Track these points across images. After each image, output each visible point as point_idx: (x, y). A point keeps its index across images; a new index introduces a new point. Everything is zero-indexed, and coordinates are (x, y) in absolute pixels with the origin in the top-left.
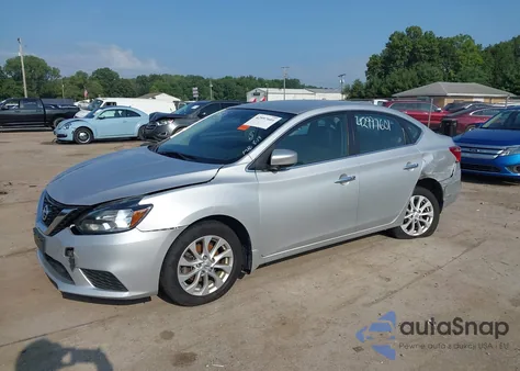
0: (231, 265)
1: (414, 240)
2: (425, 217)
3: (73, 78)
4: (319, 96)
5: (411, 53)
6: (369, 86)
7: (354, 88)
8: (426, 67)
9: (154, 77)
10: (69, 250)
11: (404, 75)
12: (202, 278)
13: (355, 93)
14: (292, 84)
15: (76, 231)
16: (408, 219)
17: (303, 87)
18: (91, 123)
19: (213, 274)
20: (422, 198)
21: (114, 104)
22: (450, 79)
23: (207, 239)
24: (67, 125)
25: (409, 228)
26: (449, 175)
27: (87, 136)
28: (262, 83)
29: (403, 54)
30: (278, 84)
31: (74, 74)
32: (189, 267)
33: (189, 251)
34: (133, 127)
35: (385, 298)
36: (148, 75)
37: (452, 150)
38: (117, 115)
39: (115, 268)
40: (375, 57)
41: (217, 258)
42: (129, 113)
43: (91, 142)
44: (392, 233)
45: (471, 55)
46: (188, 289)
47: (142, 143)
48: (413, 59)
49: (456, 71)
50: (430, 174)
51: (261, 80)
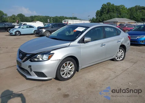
0: (74, 69)
1: (119, 61)
2: (121, 55)
3: (11, 16)
4: (83, 22)
5: (108, 10)
6: (97, 19)
7: (92, 20)
8: (112, 14)
9: (35, 16)
10: (30, 66)
11: (106, 16)
12: (66, 73)
13: (93, 21)
14: (75, 18)
15: (31, 61)
16: (117, 56)
17: (78, 19)
18: (20, 30)
19: (69, 72)
20: (121, 50)
21: (26, 24)
22: (118, 17)
23: (68, 62)
24: (13, 30)
25: (117, 58)
26: (127, 43)
27: (19, 33)
28: (67, 18)
29: (106, 10)
30: (71, 18)
31: (12, 15)
32: (63, 70)
33: (63, 66)
34: (32, 31)
35: (116, 77)
36: (33, 16)
37: (128, 37)
38: (27, 27)
39: (44, 71)
40: (98, 11)
41: (70, 68)
42: (31, 27)
43: (20, 35)
44: (113, 60)
45: (124, 10)
46: (63, 76)
47: (35, 35)
48: (108, 12)
49: (120, 15)
50: (123, 44)
51: (66, 17)
